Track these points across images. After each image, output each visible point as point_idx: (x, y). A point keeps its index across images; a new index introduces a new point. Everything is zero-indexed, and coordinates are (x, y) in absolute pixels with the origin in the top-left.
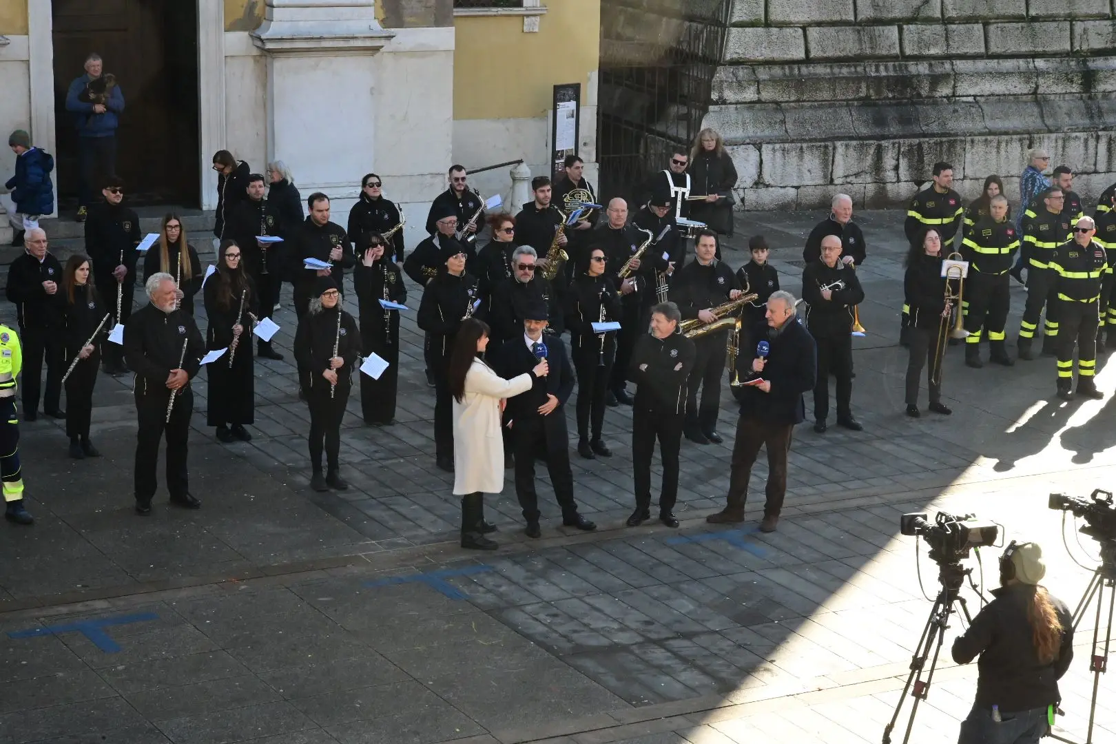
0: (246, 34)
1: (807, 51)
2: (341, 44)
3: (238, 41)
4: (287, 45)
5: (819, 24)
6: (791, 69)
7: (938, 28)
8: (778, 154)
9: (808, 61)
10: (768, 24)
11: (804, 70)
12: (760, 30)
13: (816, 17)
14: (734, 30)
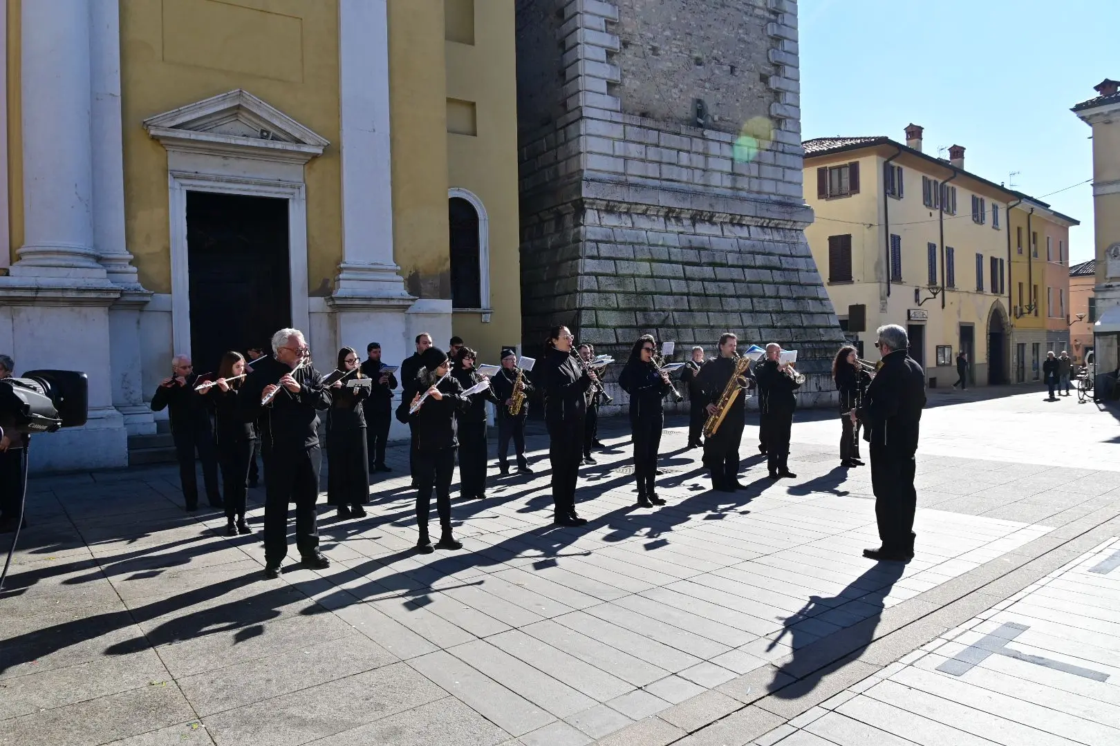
0: (323, 298)
1: (617, 339)
2: (384, 303)
3: (318, 303)
4: (349, 302)
5: (621, 327)
6: (611, 348)
7: (673, 330)
8: (612, 388)
9: (618, 344)
10: (598, 326)
11: (617, 348)
12: (595, 329)
13: (620, 324)
14: (583, 329)
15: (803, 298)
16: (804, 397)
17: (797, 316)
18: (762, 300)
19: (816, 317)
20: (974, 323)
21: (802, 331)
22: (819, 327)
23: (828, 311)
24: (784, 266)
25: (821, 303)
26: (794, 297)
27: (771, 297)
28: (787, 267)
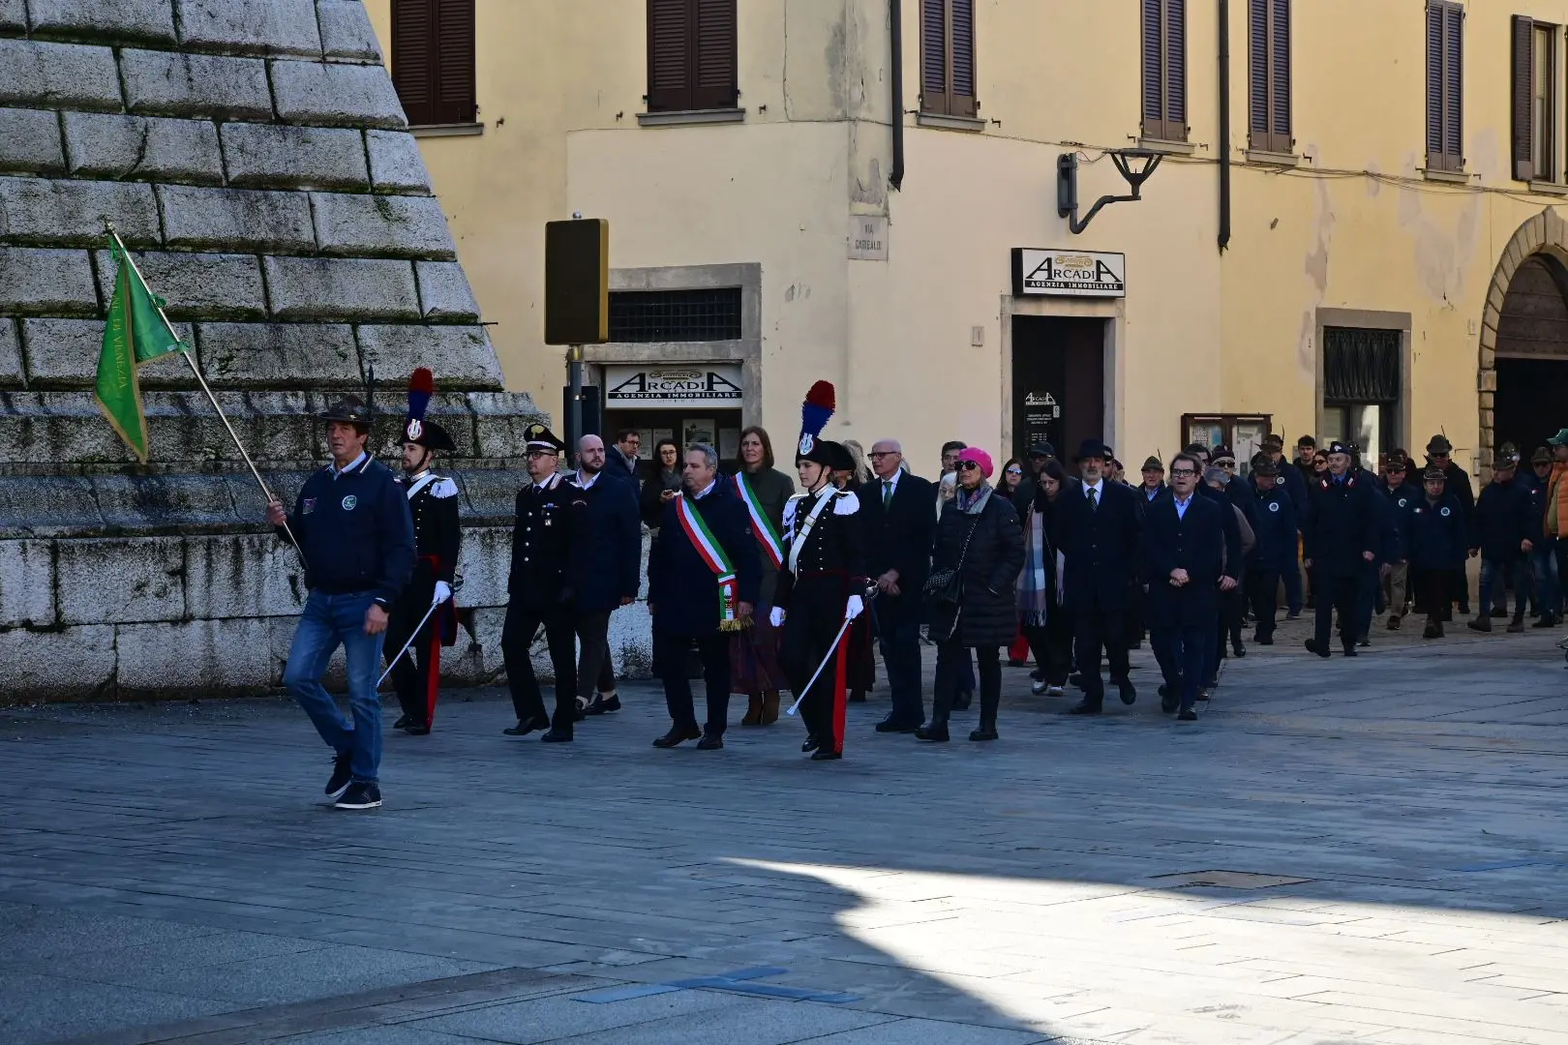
15: (287, 184)
16: (226, 641)
17: (235, 262)
18: (44, 185)
19: (339, 270)
20: (1407, 317)
21: (260, 332)
22: (357, 319)
23: (415, 244)
24: (191, 30)
25: (382, 208)
26: (235, 173)
27: (104, 175)
28: (210, 34)
